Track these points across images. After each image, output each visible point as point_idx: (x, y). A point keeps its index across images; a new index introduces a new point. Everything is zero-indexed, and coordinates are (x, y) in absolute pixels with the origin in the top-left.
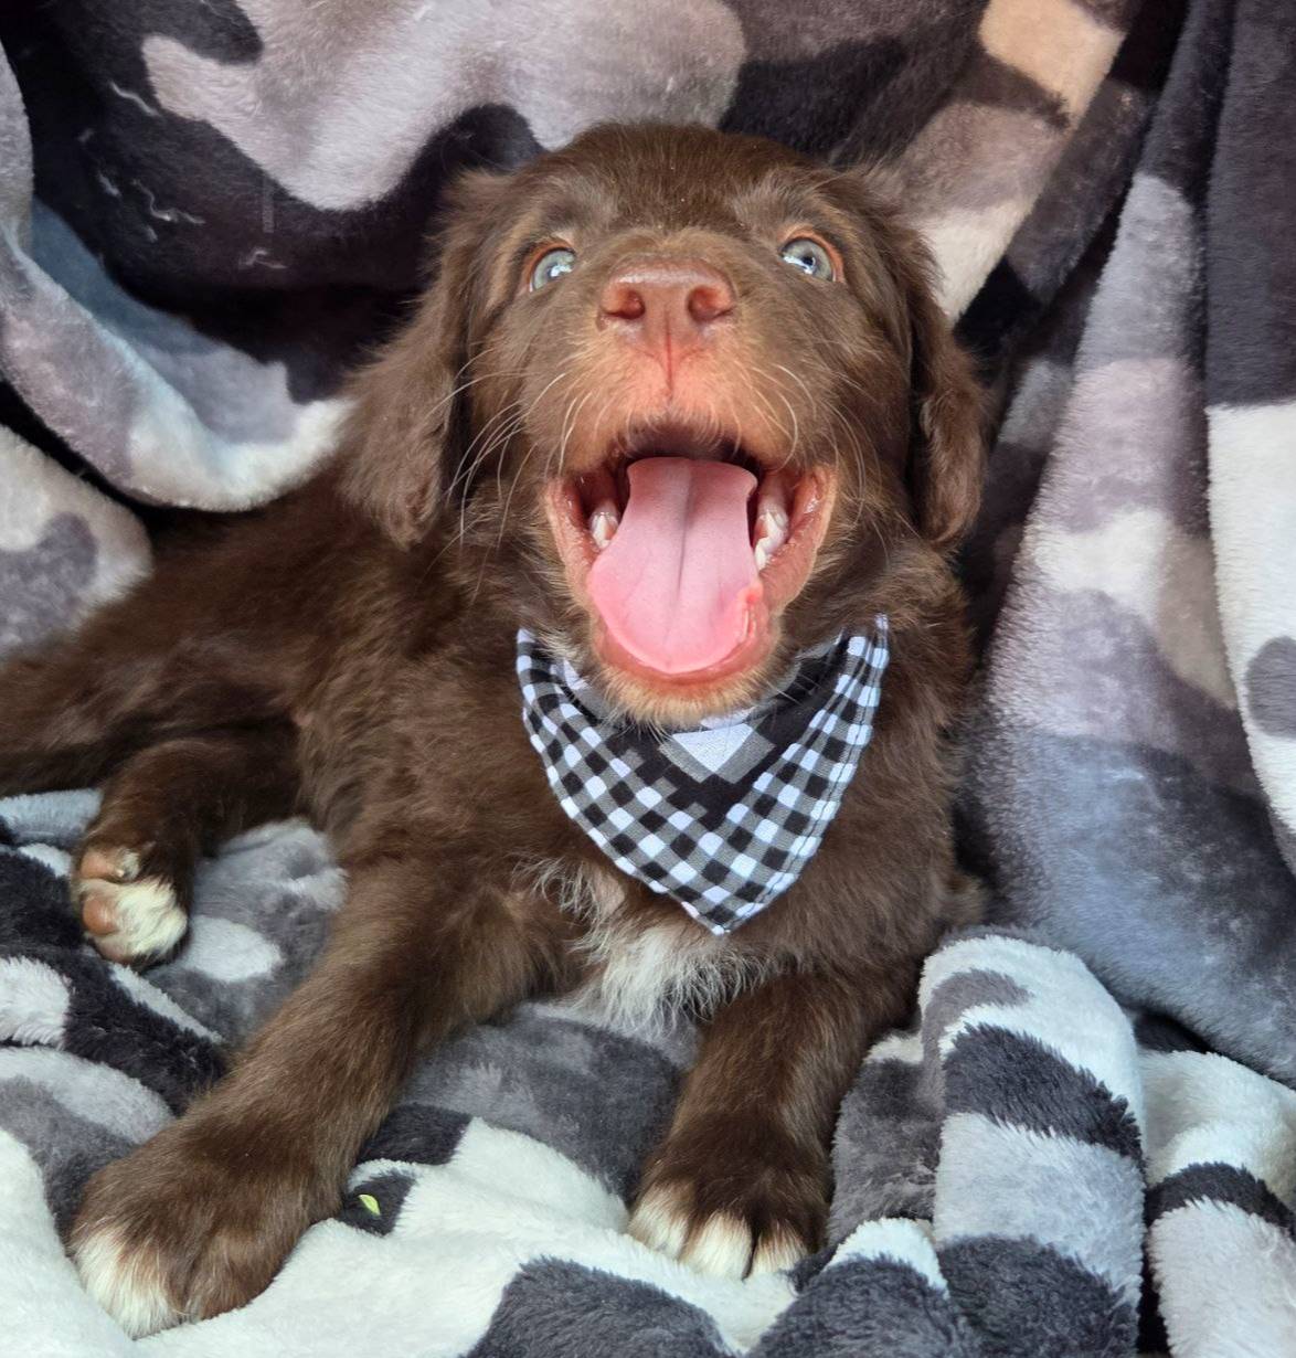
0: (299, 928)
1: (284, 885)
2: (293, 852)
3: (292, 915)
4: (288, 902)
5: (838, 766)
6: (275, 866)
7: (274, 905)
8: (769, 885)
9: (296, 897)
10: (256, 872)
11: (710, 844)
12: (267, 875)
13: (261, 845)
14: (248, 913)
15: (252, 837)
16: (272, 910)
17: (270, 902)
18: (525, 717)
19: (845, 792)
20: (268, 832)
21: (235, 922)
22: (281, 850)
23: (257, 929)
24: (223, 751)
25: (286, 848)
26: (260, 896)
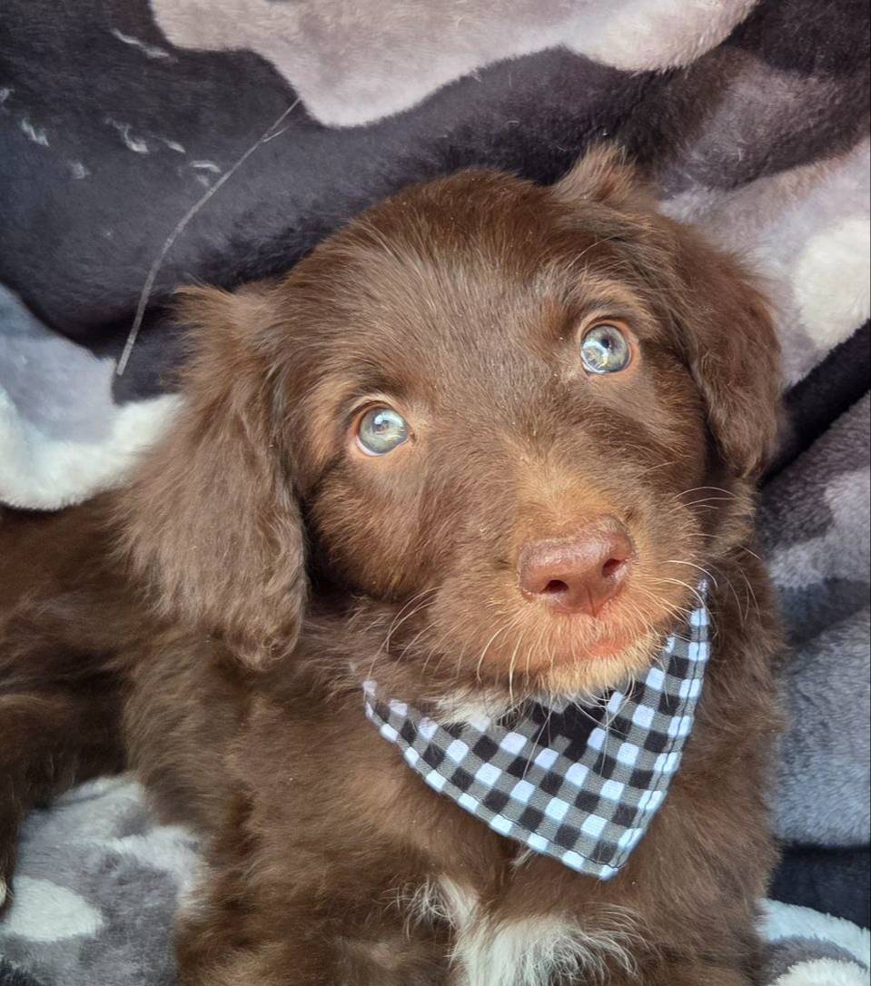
0: (120, 890)
1: (108, 844)
2: (125, 809)
3: (114, 874)
4: (111, 861)
5: (686, 682)
6: (105, 824)
7: (96, 865)
8: (641, 806)
9: (120, 855)
10: (86, 828)
11: (577, 775)
12: (97, 832)
13: (94, 797)
14: (71, 874)
15: (86, 790)
16: (94, 870)
17: (93, 861)
18: (370, 712)
19: (697, 706)
20: (101, 785)
21: (59, 884)
22: (112, 807)
23: (79, 892)
24: (57, 706)
25: (118, 805)
26: (84, 854)
